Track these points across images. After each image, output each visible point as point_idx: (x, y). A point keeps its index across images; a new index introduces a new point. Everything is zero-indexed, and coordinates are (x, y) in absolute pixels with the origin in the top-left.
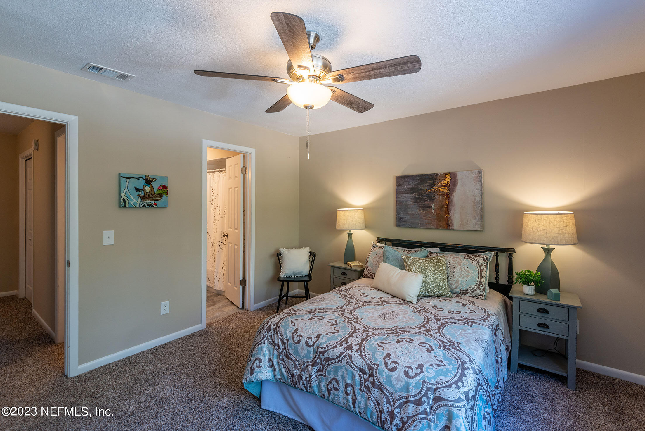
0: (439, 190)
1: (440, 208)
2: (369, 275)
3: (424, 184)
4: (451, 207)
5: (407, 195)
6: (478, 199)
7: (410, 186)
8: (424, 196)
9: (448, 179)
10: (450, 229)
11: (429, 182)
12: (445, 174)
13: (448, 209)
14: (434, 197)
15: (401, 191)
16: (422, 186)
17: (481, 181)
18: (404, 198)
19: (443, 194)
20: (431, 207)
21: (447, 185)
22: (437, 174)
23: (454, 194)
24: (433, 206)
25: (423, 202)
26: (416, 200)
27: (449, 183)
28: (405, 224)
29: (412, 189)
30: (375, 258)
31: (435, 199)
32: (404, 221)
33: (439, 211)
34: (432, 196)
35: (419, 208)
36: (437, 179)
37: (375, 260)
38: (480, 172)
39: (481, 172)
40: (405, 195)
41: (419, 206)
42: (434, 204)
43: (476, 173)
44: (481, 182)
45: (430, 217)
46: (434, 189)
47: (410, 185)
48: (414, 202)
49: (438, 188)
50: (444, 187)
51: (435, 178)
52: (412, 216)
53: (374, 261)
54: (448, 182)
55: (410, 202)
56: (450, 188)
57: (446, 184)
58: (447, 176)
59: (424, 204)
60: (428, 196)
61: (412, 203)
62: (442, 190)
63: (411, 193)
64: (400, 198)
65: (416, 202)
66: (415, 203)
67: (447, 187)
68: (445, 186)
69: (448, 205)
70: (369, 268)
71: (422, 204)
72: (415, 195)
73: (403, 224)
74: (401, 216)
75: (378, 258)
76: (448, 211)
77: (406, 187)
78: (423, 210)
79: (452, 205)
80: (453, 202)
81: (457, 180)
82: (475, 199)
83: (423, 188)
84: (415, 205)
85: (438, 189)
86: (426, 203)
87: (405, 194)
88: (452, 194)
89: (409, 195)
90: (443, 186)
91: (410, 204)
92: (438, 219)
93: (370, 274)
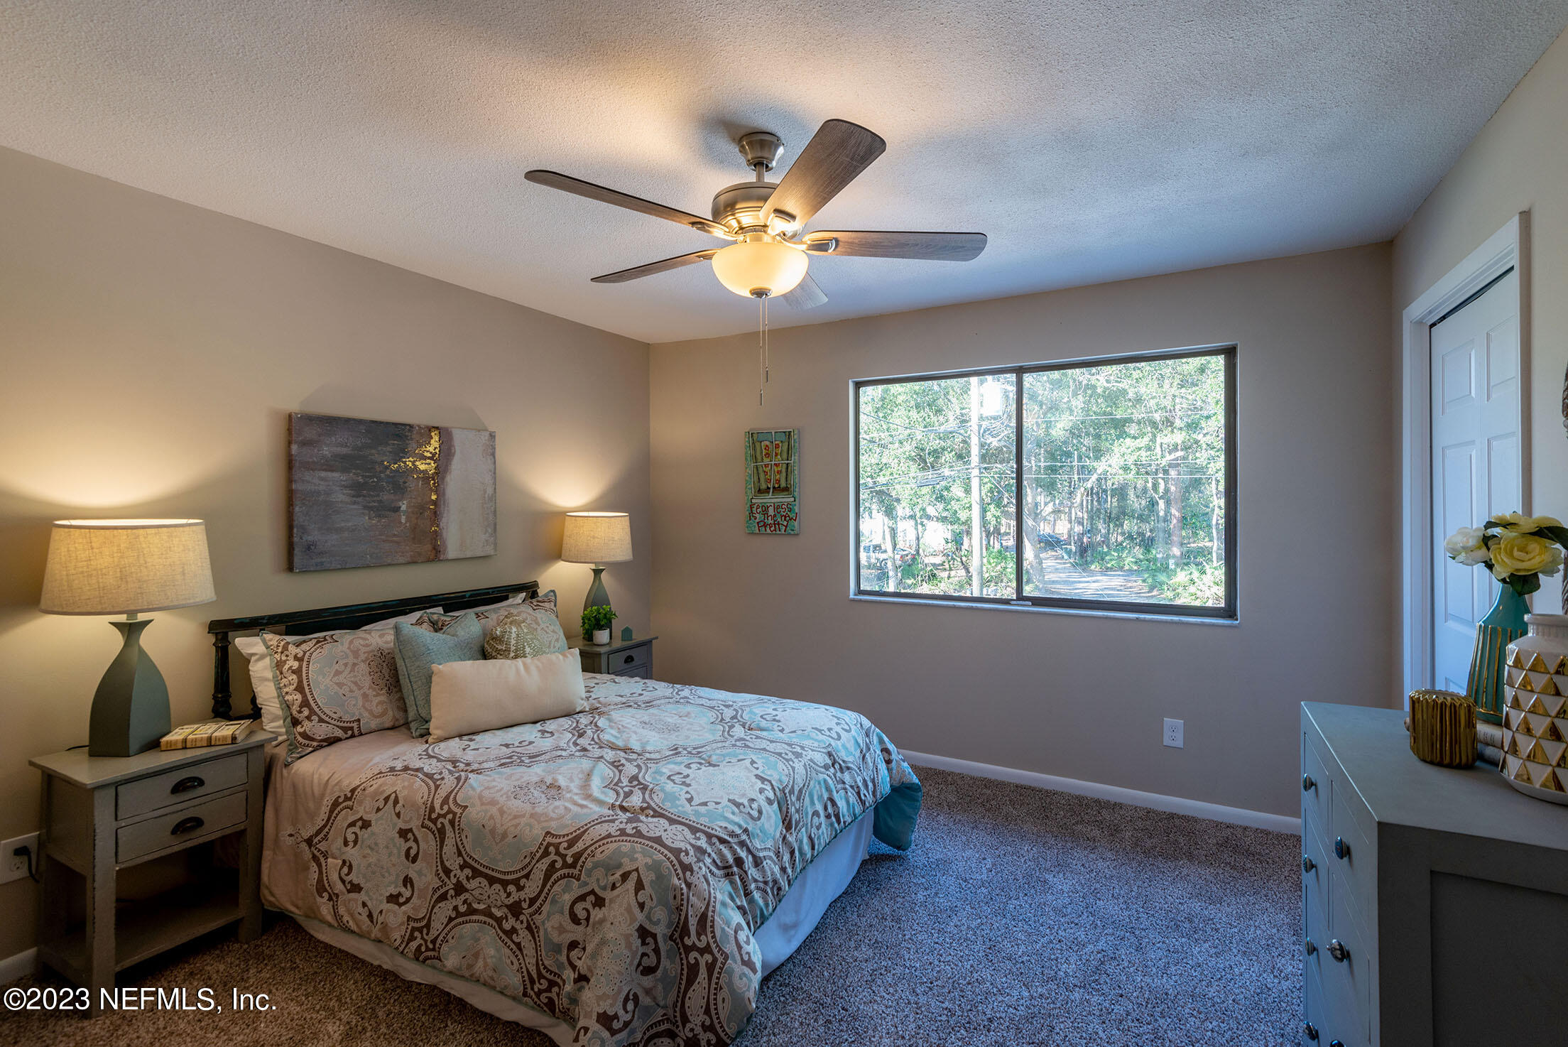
0: (416, 467)
1: (420, 509)
2: (339, 733)
3: (380, 448)
4: (442, 509)
5: (329, 474)
6: (490, 491)
7: (339, 449)
8: (380, 479)
9: (435, 442)
10: (439, 560)
11: (394, 444)
12: (430, 429)
13: (435, 513)
14: (405, 483)
15: (311, 460)
16: (373, 451)
17: (493, 455)
18: (322, 483)
19: (426, 477)
20: (397, 509)
21: (434, 455)
22: (411, 426)
23: (448, 478)
24: (404, 507)
25: (378, 495)
26: (358, 489)
27: (437, 451)
28: (324, 560)
29: (344, 457)
30: (337, 673)
31: (409, 489)
32: (321, 553)
33: (417, 518)
34: (401, 481)
35: (367, 512)
36: (412, 439)
37: (341, 678)
38: (492, 436)
39: (494, 437)
40: (323, 474)
41: (365, 507)
42: (405, 502)
43: (487, 438)
44: (494, 457)
45: (395, 535)
46: (405, 463)
47: (342, 446)
48: (353, 496)
49: (414, 461)
50: (428, 461)
51: (406, 436)
52: (346, 534)
53: (340, 685)
54: (435, 448)
55: (340, 496)
56: (440, 463)
57: (431, 453)
58: (433, 434)
59: (380, 501)
60: (391, 480)
61: (347, 499)
62: (422, 467)
63: (344, 470)
64: (308, 482)
65: (359, 496)
66: (355, 499)
67: (433, 460)
68: (429, 458)
69: (435, 503)
70: (328, 712)
71: (374, 501)
72: (357, 475)
73: (319, 560)
74: (310, 538)
75: (349, 669)
76: (436, 515)
77: (326, 451)
78: (379, 516)
79: (444, 504)
80: (447, 497)
81: (454, 446)
82: (485, 491)
83: (378, 458)
84: (355, 503)
85: (413, 463)
86: (386, 497)
87: (325, 470)
88: (443, 479)
89: (336, 475)
90: (426, 458)
91: (340, 500)
92: (414, 539)
93: (341, 728)
